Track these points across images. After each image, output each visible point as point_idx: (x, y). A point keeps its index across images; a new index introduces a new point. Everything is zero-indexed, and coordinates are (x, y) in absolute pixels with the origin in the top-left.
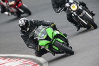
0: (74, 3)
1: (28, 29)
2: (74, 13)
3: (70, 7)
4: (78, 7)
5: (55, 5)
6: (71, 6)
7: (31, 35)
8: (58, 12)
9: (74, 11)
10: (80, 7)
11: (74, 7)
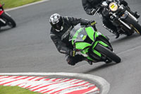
0: (113, 1)
1: (62, 28)
2: (114, 14)
3: (108, 7)
4: (119, 7)
5: (87, 5)
6: (110, 5)
7: (65, 36)
8: (91, 14)
9: (113, 12)
10: (121, 7)
11: (114, 7)
